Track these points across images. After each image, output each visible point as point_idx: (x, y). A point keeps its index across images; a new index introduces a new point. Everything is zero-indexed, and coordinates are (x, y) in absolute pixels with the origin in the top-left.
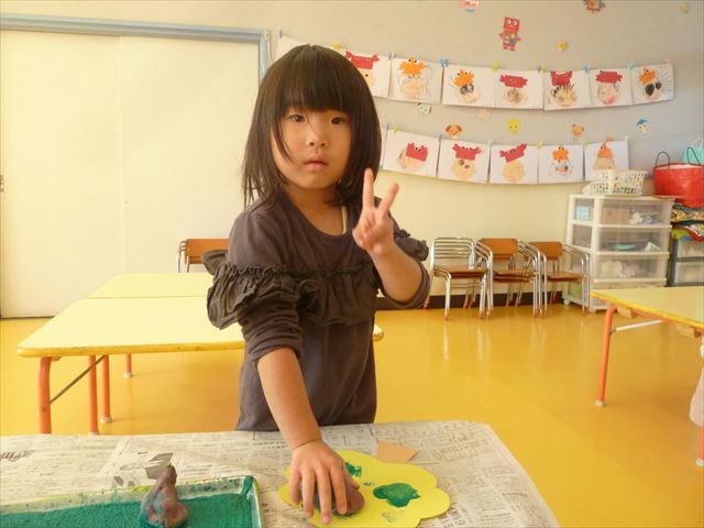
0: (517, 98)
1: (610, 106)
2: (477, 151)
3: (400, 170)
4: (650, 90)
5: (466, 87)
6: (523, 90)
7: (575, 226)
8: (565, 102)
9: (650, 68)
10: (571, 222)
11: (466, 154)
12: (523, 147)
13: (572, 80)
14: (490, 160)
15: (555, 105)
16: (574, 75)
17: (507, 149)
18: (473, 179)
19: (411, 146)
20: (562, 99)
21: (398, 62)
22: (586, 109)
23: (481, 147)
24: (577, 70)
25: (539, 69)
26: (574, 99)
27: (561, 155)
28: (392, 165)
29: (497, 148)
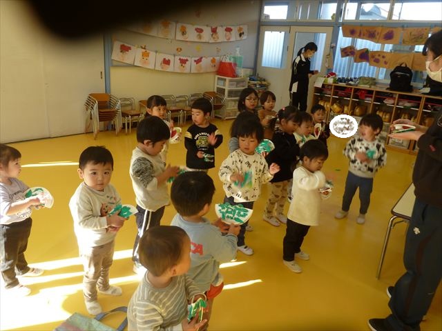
0: (200, 37)
1: (228, 41)
2: (187, 60)
3: (161, 69)
4: (240, 35)
5: (184, 32)
6: (202, 34)
7: (218, 88)
8: (215, 40)
9: (241, 26)
10: (216, 86)
11: (183, 62)
12: (201, 58)
13: (217, 31)
14: (191, 65)
15: (212, 41)
16: (218, 28)
17: (196, 59)
18: (186, 72)
19: (165, 59)
20: (214, 38)
22: (222, 42)
23: (189, 59)
24: (219, 26)
25: (207, 26)
26: (218, 38)
27: (213, 61)
28: (158, 68)
29: (194, 59)
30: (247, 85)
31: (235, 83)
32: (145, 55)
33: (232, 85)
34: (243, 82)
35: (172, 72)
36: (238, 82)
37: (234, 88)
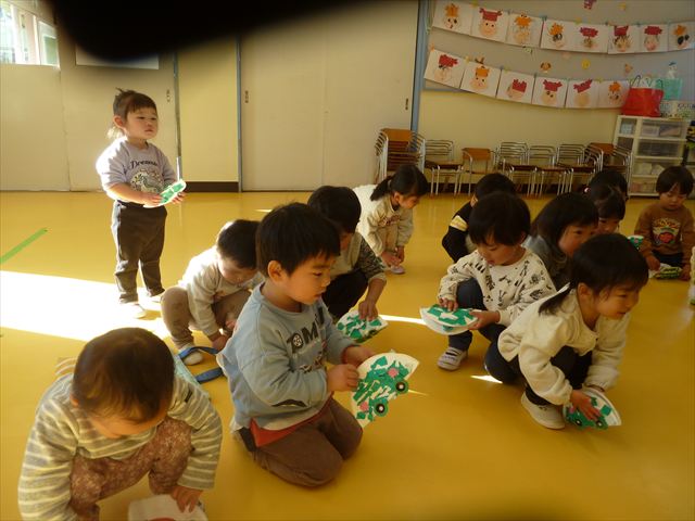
0: (590, 44)
1: (652, 52)
2: (559, 85)
3: (508, 99)
4: (680, 41)
5: (556, 36)
6: (595, 39)
7: (620, 138)
8: (623, 48)
9: (682, 25)
10: (617, 135)
11: (551, 87)
12: (590, 81)
13: (628, 33)
14: (567, 94)
15: (615, 51)
16: (630, 28)
17: (579, 83)
18: (555, 105)
19: (516, 82)
20: (620, 46)
21: (514, 16)
22: (635, 54)
23: (563, 82)
24: (632, 24)
25: (607, 24)
26: (628, 46)
27: (614, 88)
28: (503, 95)
29: (573, 83)
30: (685, 135)
31: (658, 128)
32: (482, 73)
33: (650, 132)
34: (676, 127)
35: (528, 105)
36: (664, 127)
37: (653, 137)
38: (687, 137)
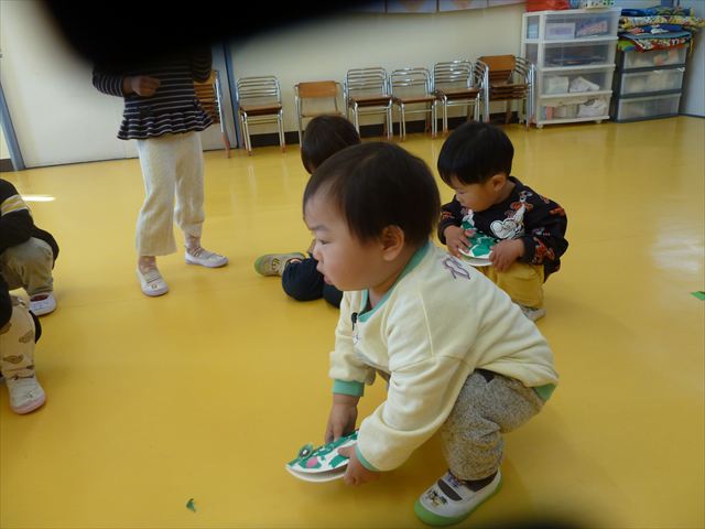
7: (527, 45)
10: (524, 42)
30: (615, 30)
31: (572, 26)
33: (558, 32)
34: (599, 20)
36: (581, 23)
37: (566, 39)
38: (619, 34)
